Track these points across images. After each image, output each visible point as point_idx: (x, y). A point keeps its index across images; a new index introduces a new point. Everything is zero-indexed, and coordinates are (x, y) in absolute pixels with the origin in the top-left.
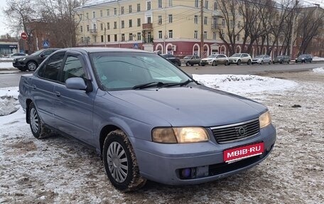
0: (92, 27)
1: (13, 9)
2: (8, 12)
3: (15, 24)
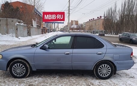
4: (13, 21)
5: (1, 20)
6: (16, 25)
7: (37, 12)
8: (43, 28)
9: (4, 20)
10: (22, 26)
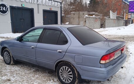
4: (83, 14)
5: (75, 13)
6: (85, 17)
7: (126, 2)
8: (128, 19)
9: (77, 13)
10: (93, 18)
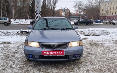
0: (107, 9)
1: (76, 5)
2: (75, 6)
3: (76, 10)
